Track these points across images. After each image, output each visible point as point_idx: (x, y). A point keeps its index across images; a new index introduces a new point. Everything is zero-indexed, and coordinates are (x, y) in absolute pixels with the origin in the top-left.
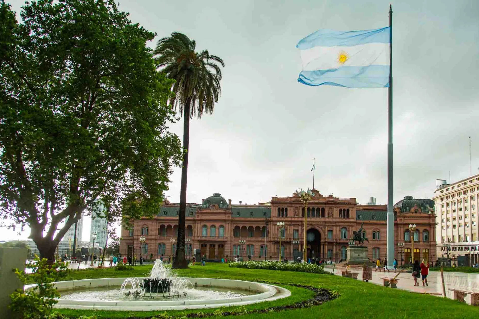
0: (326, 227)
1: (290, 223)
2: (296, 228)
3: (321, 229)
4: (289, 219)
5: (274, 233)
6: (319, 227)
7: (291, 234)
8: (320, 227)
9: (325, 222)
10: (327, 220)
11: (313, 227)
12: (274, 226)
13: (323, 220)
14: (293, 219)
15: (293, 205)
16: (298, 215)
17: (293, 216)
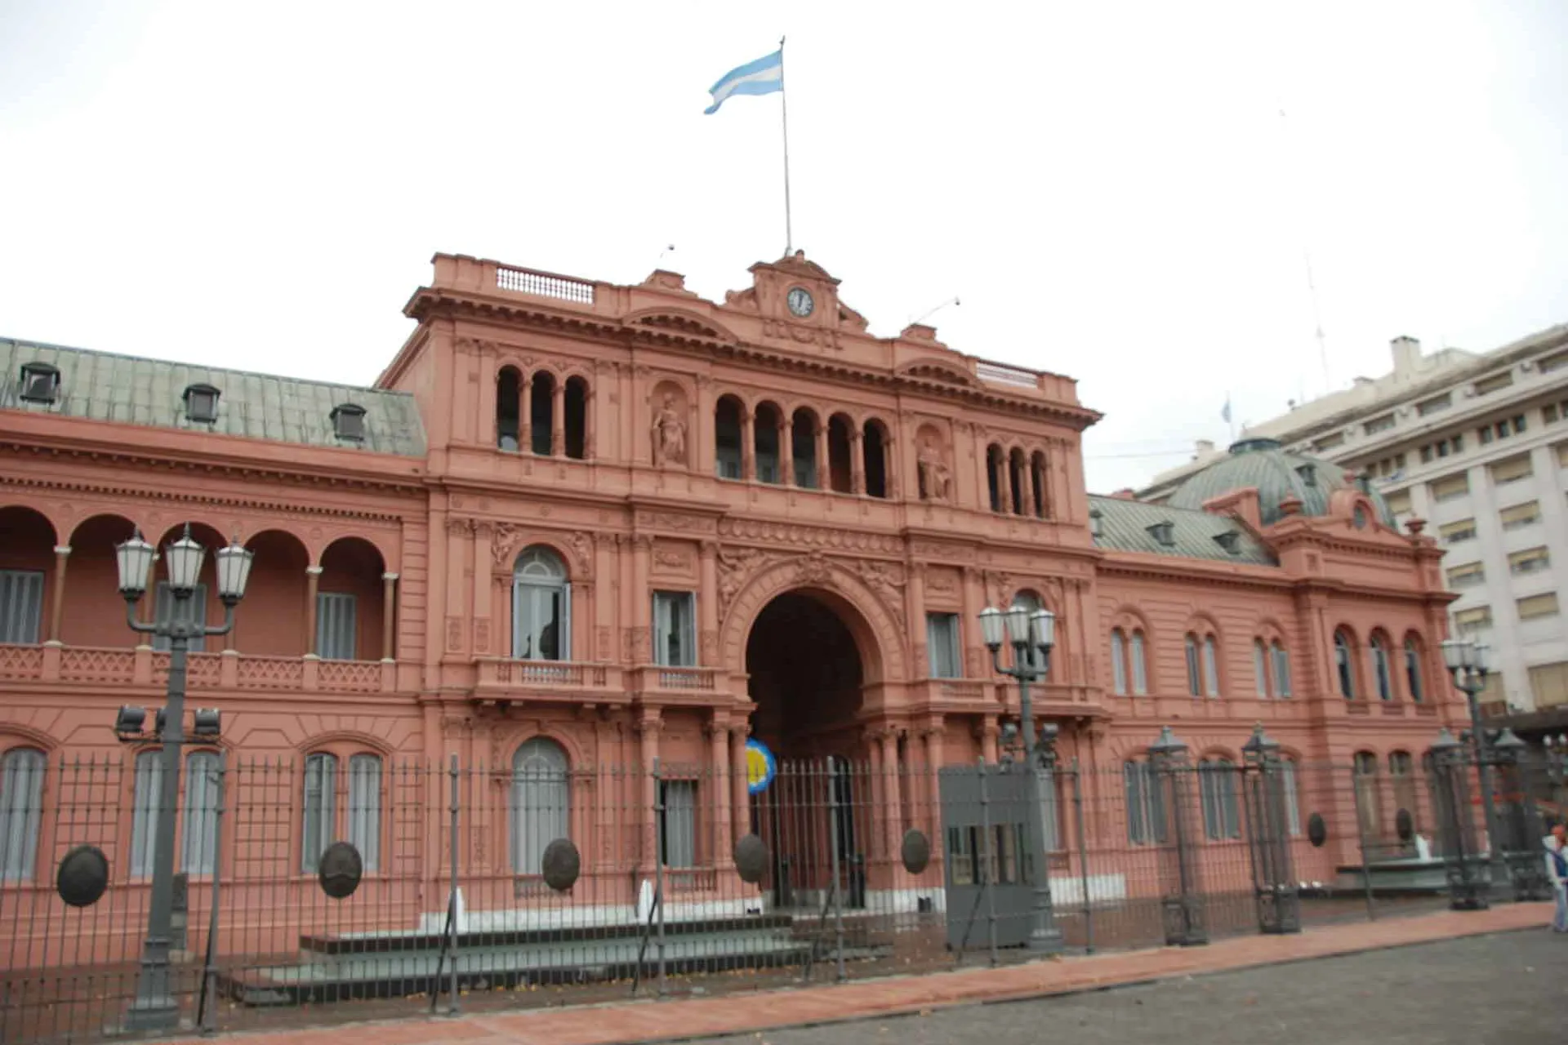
0: (918, 584)
1: (615, 523)
2: (677, 580)
3: (875, 593)
4: (614, 486)
5: (457, 609)
6: (862, 582)
7: (632, 631)
8: (870, 576)
9: (905, 536)
10: (916, 519)
11: (816, 572)
12: (458, 543)
13: (881, 517)
14: (644, 487)
15: (642, 358)
16: (682, 457)
17: (643, 458)
